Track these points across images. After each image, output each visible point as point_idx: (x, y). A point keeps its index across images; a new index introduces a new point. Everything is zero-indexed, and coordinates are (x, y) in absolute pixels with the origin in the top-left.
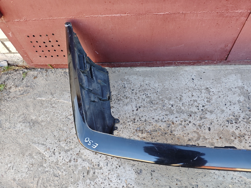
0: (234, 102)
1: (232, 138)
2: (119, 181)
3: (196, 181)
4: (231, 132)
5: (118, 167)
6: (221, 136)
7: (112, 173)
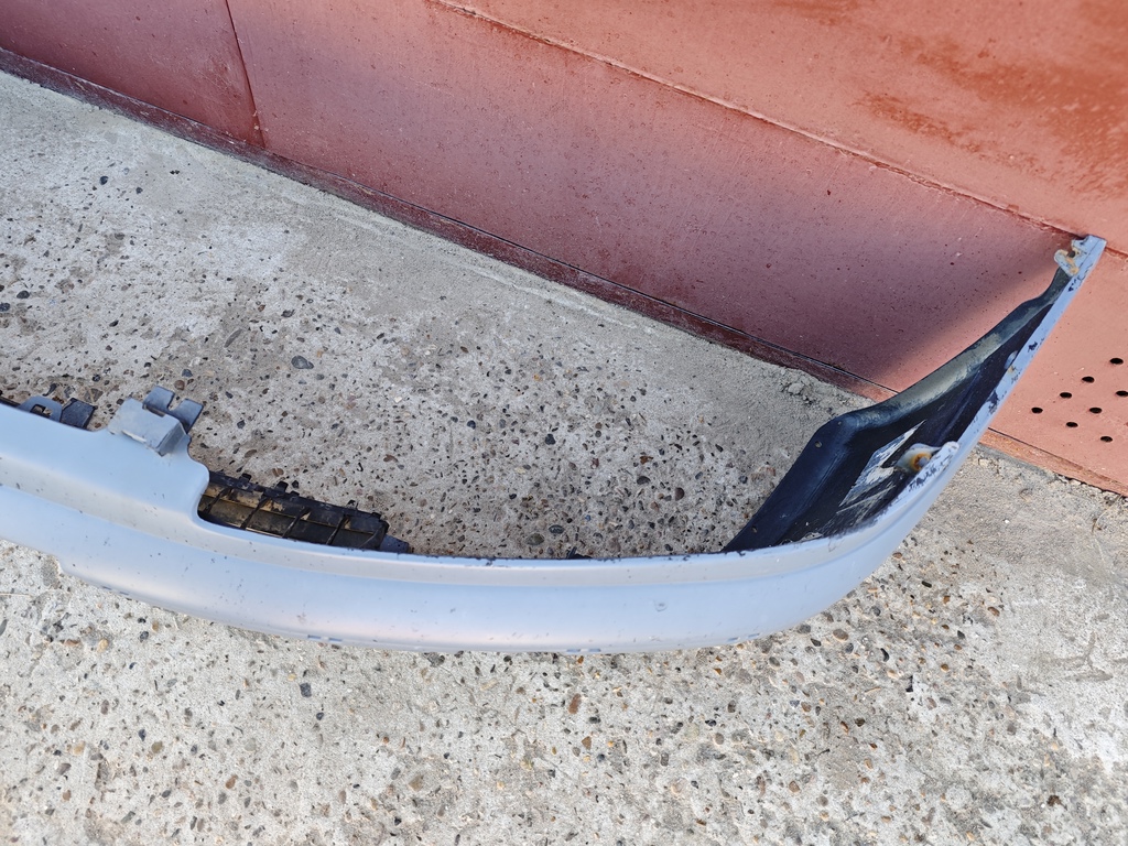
0: (155, 329)
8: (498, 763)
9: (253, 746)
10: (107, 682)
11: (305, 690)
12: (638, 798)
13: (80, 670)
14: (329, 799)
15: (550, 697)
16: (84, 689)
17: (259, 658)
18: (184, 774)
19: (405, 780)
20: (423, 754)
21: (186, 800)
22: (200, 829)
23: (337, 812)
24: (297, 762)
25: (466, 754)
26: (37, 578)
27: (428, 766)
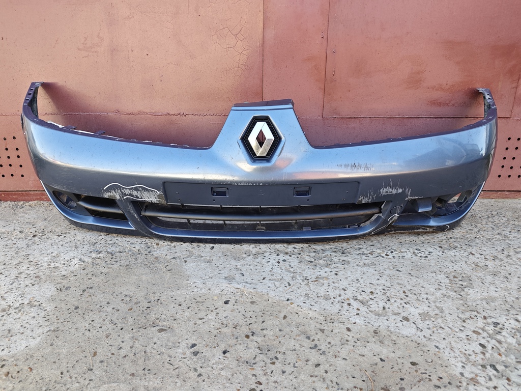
1: (245, 256)
2: (19, 299)
3: (160, 295)
4: (244, 250)
5: (30, 285)
6: (228, 254)
7: (14, 292)
8: (471, 268)
9: (399, 284)
10: (336, 285)
11: (398, 270)
12: (514, 263)
13: (326, 285)
14: (437, 287)
15: (465, 255)
16: (332, 288)
17: (375, 269)
18: (387, 295)
19: (452, 278)
20: (449, 272)
21: (396, 300)
22: (409, 304)
23: (443, 288)
24: (417, 283)
25: (460, 269)
26: (287, 273)
27: (453, 274)
